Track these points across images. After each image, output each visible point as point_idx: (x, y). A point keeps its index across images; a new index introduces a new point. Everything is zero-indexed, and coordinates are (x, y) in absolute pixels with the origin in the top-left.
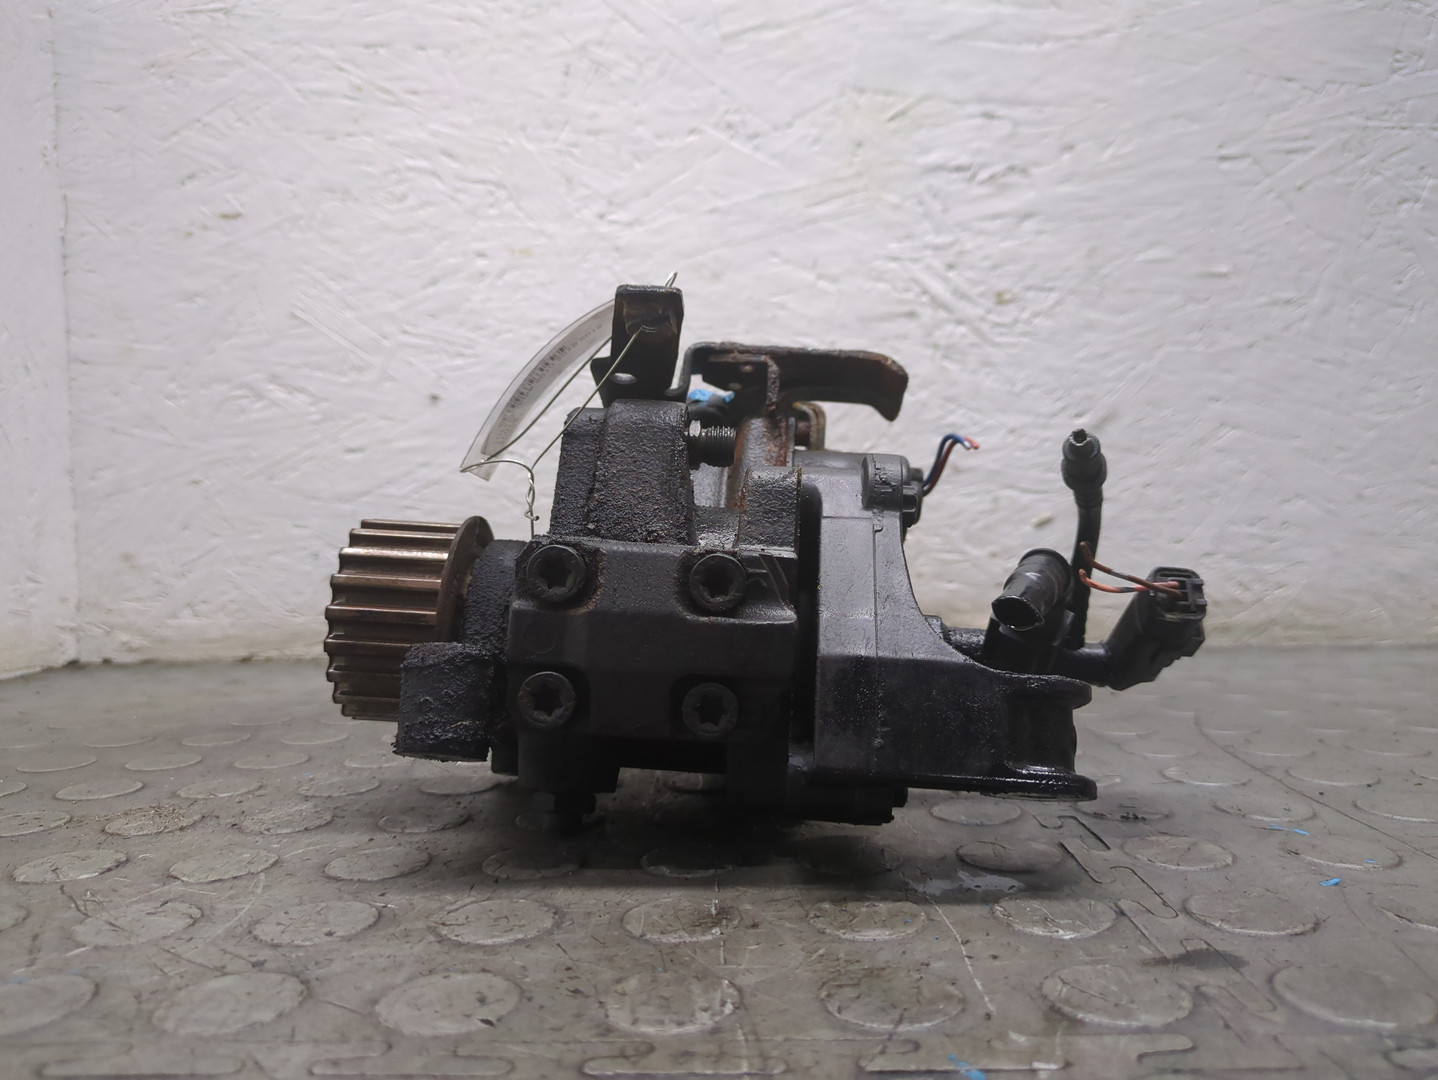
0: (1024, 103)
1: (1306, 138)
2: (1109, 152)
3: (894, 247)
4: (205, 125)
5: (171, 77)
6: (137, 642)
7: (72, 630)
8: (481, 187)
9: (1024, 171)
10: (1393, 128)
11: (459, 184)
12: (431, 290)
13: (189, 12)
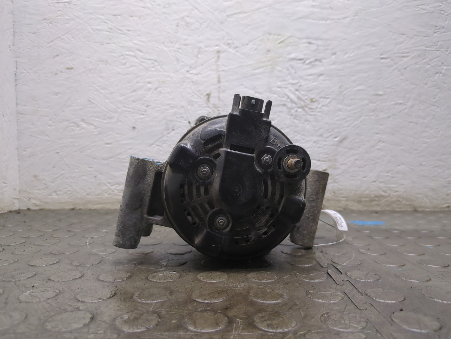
0: (321, 39)
1: (408, 53)
2: (347, 55)
3: (279, 83)
4: (62, 39)
5: (51, 23)
6: (38, 203)
7: (17, 199)
8: (149, 61)
9: (320, 61)
10: (434, 50)
11: (142, 60)
12: (133, 94)
13: (57, 3)
